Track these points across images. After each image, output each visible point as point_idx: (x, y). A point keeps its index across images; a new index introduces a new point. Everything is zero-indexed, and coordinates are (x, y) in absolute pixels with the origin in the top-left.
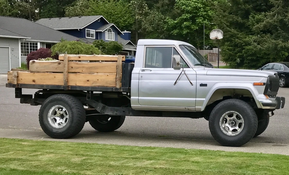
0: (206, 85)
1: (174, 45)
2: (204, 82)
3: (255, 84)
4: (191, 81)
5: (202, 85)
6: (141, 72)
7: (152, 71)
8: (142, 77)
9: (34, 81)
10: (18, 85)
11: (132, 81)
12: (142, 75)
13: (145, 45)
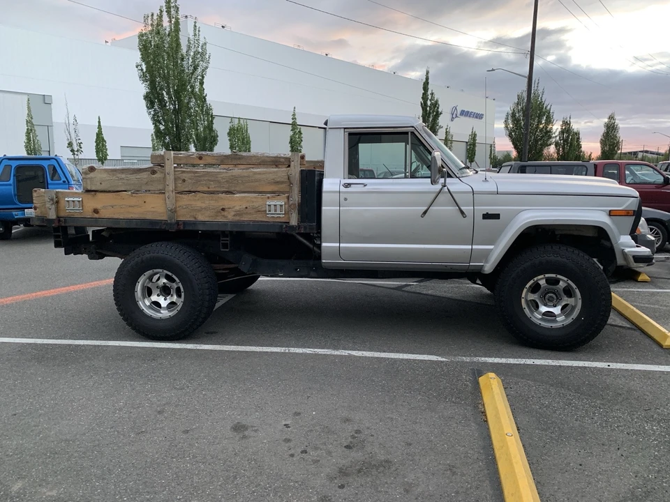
0: (496, 216)
1: (413, 127)
2: (492, 209)
3: (611, 214)
4: (462, 208)
5: (487, 216)
6: (343, 189)
7: (366, 187)
8: (346, 199)
9: (96, 211)
10: (59, 221)
11: (324, 208)
12: (346, 196)
13: (345, 128)
